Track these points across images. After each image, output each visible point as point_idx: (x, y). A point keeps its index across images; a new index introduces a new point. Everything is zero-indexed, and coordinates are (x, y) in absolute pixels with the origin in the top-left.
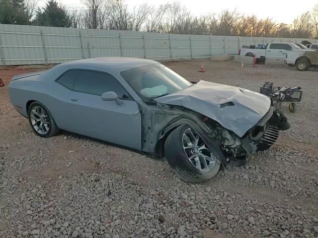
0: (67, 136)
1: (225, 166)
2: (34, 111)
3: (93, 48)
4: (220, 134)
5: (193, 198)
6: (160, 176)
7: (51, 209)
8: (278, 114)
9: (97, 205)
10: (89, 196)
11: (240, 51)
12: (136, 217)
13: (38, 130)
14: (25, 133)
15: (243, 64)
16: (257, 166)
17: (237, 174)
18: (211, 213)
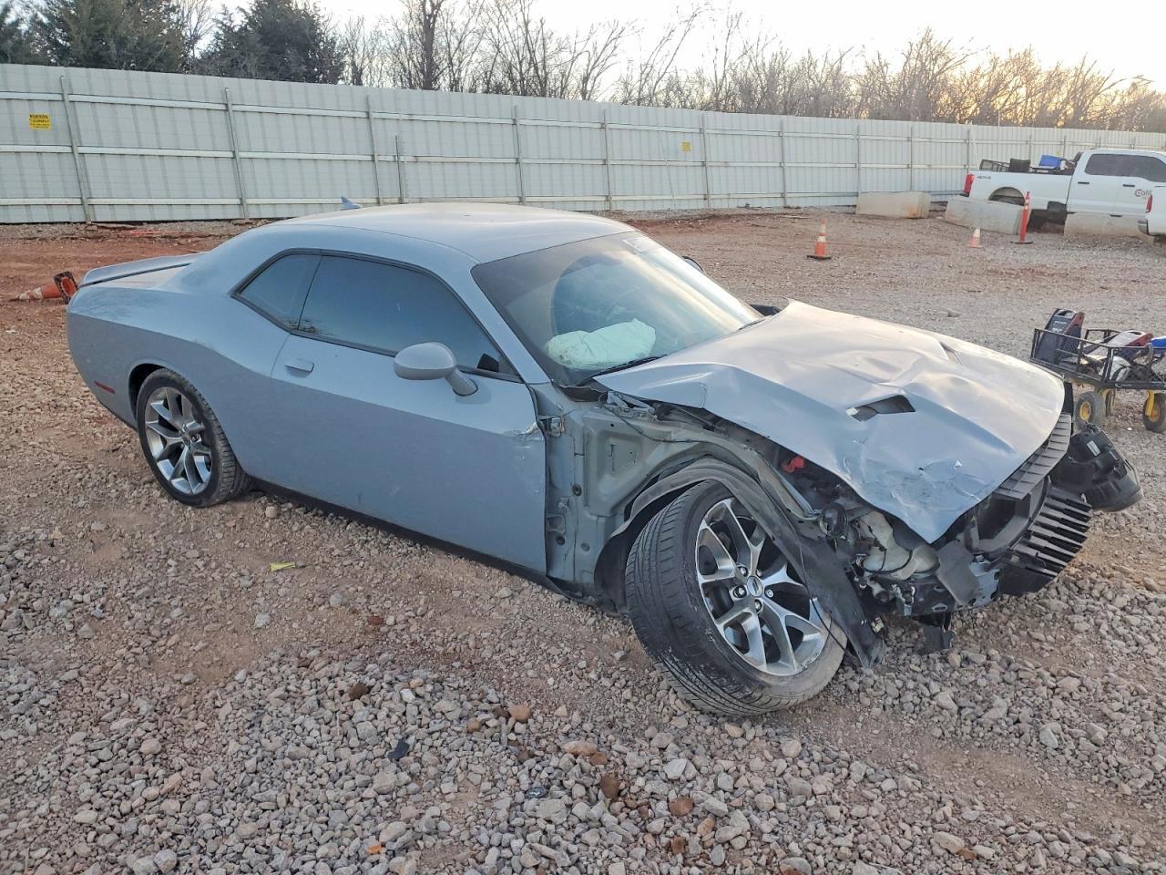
0: (279, 504)
1: (866, 649)
2: (157, 404)
3: (416, 160)
4: (853, 522)
5: (725, 782)
6: (606, 682)
7: (171, 805)
8: (1093, 447)
9: (348, 799)
10: (321, 757)
11: (969, 180)
12: (494, 853)
13: (174, 477)
14: (126, 486)
15: (977, 233)
16: (993, 652)
17: (911, 685)
18: (789, 854)
